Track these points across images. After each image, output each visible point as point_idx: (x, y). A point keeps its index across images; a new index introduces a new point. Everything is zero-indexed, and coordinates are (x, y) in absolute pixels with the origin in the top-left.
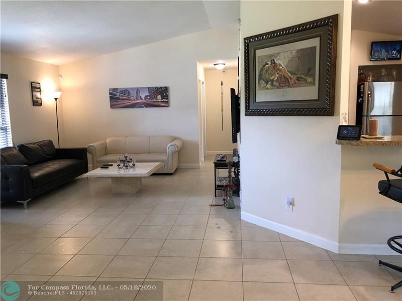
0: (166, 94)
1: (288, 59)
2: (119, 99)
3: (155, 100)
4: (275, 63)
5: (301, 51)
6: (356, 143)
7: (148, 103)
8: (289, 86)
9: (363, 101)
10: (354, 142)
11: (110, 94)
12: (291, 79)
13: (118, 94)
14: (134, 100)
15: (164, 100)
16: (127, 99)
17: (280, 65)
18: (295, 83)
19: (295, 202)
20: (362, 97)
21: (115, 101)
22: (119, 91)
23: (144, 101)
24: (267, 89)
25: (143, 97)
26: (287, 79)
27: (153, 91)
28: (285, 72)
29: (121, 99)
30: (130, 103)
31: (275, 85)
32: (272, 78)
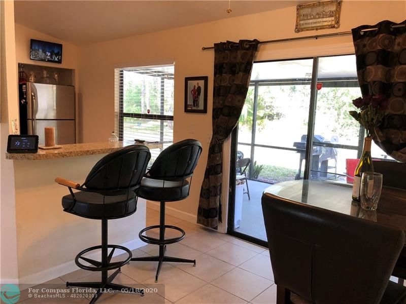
6: (33, 157)
9: (26, 103)
10: (30, 155)
20: (25, 99)
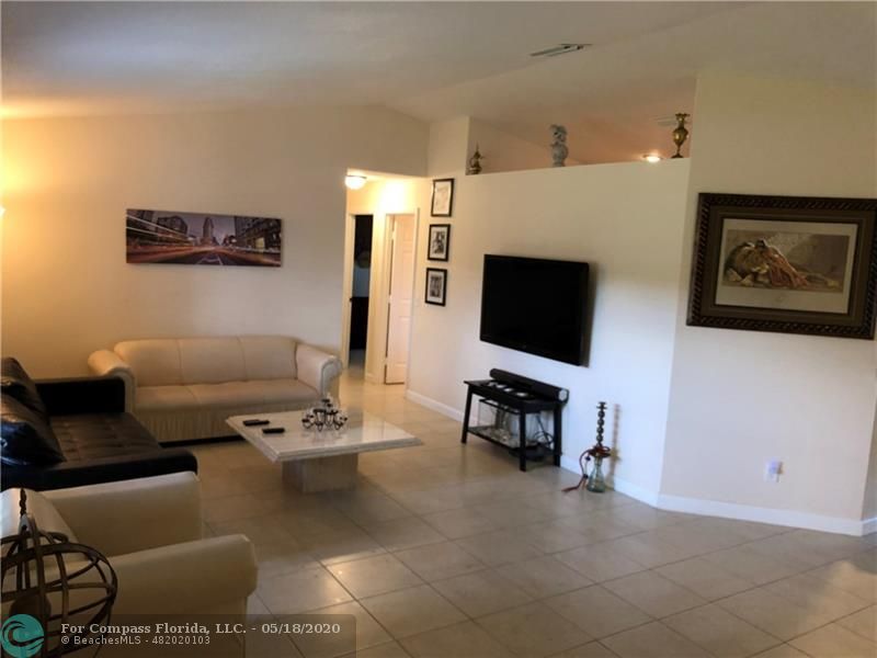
0: (278, 236)
1: (793, 246)
2: (153, 238)
3: (250, 249)
4: (764, 246)
5: (820, 239)
7: (231, 253)
8: (792, 288)
11: (129, 222)
12: (795, 276)
13: (153, 225)
14: (196, 245)
15: (272, 250)
16: (178, 242)
17: (776, 252)
18: (804, 284)
19: (784, 469)
21: (141, 245)
22: (155, 219)
23: (220, 248)
24: (743, 285)
25: (221, 237)
26: (788, 275)
27: (247, 227)
28: (785, 265)
29: (161, 240)
30: (184, 250)
31: (761, 283)
32: (754, 270)
